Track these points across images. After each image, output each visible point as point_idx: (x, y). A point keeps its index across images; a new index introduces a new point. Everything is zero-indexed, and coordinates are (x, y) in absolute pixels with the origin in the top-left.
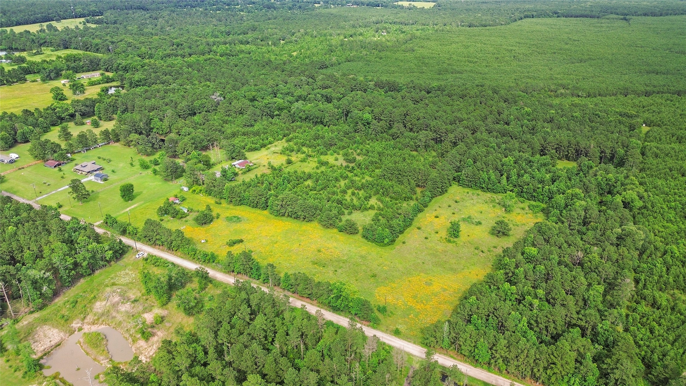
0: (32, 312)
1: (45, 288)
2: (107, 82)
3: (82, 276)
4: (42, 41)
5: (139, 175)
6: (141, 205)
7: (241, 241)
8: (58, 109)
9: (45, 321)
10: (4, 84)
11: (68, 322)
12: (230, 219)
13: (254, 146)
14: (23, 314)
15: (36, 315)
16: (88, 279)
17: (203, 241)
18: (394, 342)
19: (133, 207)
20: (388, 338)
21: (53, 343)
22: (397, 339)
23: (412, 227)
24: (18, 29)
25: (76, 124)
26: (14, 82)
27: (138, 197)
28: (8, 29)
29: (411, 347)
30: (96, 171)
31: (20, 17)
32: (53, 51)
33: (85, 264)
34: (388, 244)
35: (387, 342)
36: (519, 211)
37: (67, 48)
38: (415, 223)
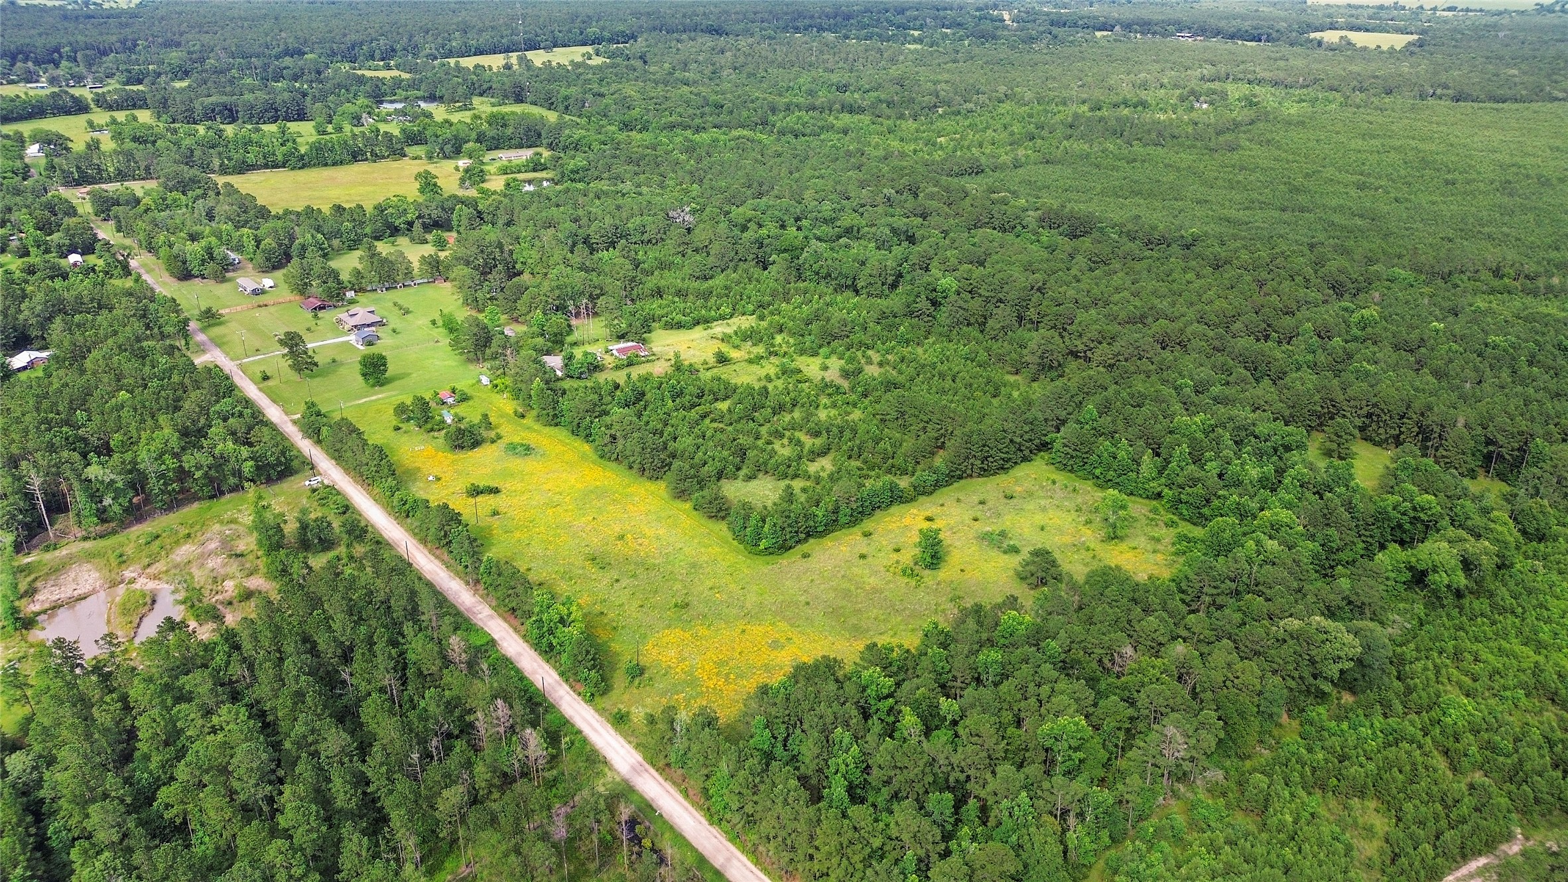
0: (85, 539)
1: (107, 501)
2: (534, 170)
3: (195, 498)
4: (485, 86)
5: (432, 343)
6: (387, 398)
7: (495, 491)
8: (390, 210)
9: (90, 556)
10: (366, 160)
11: (123, 566)
12: (512, 448)
13: (680, 317)
14: (73, 538)
15: (88, 545)
16: (206, 504)
17: (431, 478)
18: (600, 734)
19: (374, 398)
20: (597, 725)
21: (76, 593)
22: (612, 732)
23: (855, 529)
24: (468, 62)
25: (412, 240)
26: (383, 157)
27: (397, 383)
28: (452, 61)
29: (622, 752)
30: (369, 326)
31: (485, 39)
32: (493, 105)
33: (198, 474)
34: (768, 551)
35: (587, 731)
36: (1142, 541)
37: (522, 102)
38: (868, 524)
